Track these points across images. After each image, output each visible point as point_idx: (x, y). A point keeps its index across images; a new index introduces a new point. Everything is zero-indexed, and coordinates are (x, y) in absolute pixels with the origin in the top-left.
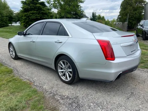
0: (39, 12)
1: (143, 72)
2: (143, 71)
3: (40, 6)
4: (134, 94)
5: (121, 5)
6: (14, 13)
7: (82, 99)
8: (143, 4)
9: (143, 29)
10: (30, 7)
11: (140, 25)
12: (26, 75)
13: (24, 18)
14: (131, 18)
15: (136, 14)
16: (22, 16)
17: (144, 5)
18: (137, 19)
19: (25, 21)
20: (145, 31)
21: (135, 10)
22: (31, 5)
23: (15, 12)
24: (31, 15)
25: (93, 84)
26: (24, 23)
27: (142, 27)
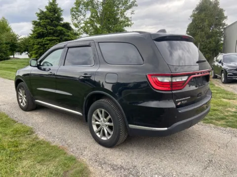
0: (61, 38)
1: (225, 132)
2: (225, 130)
3: (62, 30)
4: (214, 162)
5: (188, 29)
6: (19, 38)
7: (142, 169)
8: (221, 27)
9: (223, 67)
10: (46, 31)
11: (217, 61)
12: (55, 136)
13: (36, 47)
14: (204, 48)
15: (210, 42)
16: (34, 44)
17: (222, 30)
18: (212, 50)
19: (37, 52)
20: (225, 70)
21: (209, 36)
22: (49, 27)
23: (21, 37)
24: (48, 42)
25: (155, 149)
26: (36, 55)
27: (220, 65)
